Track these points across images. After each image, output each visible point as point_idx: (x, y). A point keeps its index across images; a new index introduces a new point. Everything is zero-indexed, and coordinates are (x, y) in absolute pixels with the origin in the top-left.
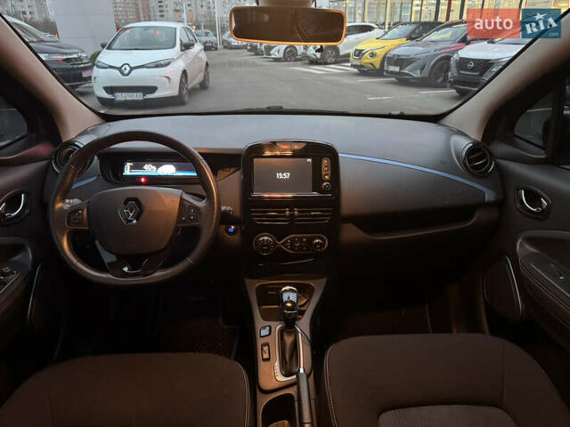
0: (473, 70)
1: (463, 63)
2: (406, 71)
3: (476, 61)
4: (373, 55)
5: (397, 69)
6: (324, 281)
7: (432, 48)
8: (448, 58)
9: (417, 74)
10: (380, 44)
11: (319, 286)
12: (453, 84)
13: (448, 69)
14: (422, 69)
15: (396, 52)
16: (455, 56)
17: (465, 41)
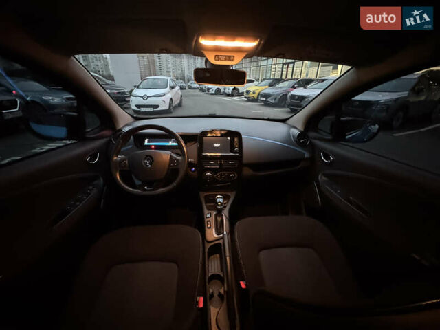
0: (297, 100)
1: (293, 97)
2: (268, 100)
3: (299, 96)
4: (254, 93)
5: (264, 99)
6: (234, 193)
7: (280, 90)
8: (286, 95)
9: (273, 101)
10: (257, 88)
11: (232, 195)
12: (288, 106)
13: (286, 99)
14: (275, 99)
15: (264, 91)
16: (290, 94)
17: (294, 87)
